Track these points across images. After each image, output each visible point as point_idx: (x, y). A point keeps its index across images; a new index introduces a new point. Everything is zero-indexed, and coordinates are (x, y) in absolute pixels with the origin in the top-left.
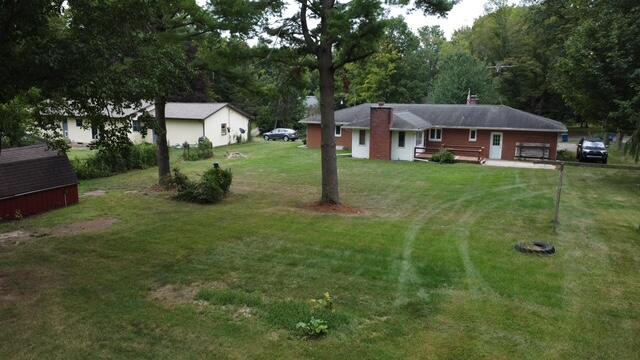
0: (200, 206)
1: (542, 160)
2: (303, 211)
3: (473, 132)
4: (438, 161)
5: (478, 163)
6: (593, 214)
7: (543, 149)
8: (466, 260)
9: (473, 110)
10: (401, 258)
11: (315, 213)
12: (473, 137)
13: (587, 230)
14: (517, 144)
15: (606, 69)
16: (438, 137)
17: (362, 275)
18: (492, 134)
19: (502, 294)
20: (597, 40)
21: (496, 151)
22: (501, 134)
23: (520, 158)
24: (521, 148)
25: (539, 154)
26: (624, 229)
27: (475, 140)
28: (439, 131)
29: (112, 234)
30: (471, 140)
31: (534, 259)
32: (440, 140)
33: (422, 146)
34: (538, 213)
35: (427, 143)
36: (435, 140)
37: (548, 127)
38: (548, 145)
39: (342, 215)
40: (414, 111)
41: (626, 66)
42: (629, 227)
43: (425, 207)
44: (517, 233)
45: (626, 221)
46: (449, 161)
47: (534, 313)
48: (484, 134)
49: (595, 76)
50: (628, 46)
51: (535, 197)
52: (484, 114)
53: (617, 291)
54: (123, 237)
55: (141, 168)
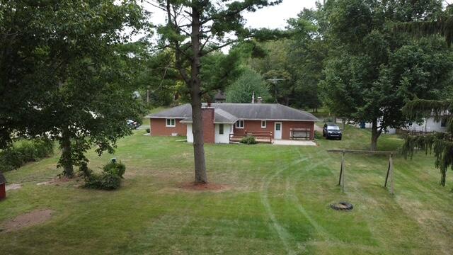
0: (108, 192)
1: (306, 139)
2: (186, 191)
3: (264, 122)
4: (246, 143)
5: (270, 143)
6: (355, 178)
7: (306, 132)
8: (310, 219)
9: (261, 107)
10: (271, 222)
11: (195, 192)
12: (264, 125)
13: (359, 189)
14: (291, 129)
15: (348, 88)
16: (242, 126)
17: (256, 237)
18: (275, 123)
19: (344, 241)
20: (342, 71)
21: (278, 134)
22: (281, 123)
23: (294, 138)
24: (293, 131)
25: (304, 135)
26: (376, 187)
27: (265, 127)
28: (242, 122)
29: (59, 224)
30: (262, 127)
31: (344, 214)
32: (243, 128)
33: (232, 133)
34: (327, 180)
35: (235, 130)
36: (240, 127)
37: (308, 119)
38: (309, 130)
39: (214, 191)
40: (223, 108)
41: (359, 87)
42: (378, 186)
43: (260, 181)
44: (323, 195)
45: (375, 181)
46: (253, 142)
47: (367, 252)
48: (270, 123)
49: (343, 93)
50: (360, 75)
51: (318, 168)
52: (269, 109)
53: (397, 231)
54: (69, 226)
55: (34, 161)
